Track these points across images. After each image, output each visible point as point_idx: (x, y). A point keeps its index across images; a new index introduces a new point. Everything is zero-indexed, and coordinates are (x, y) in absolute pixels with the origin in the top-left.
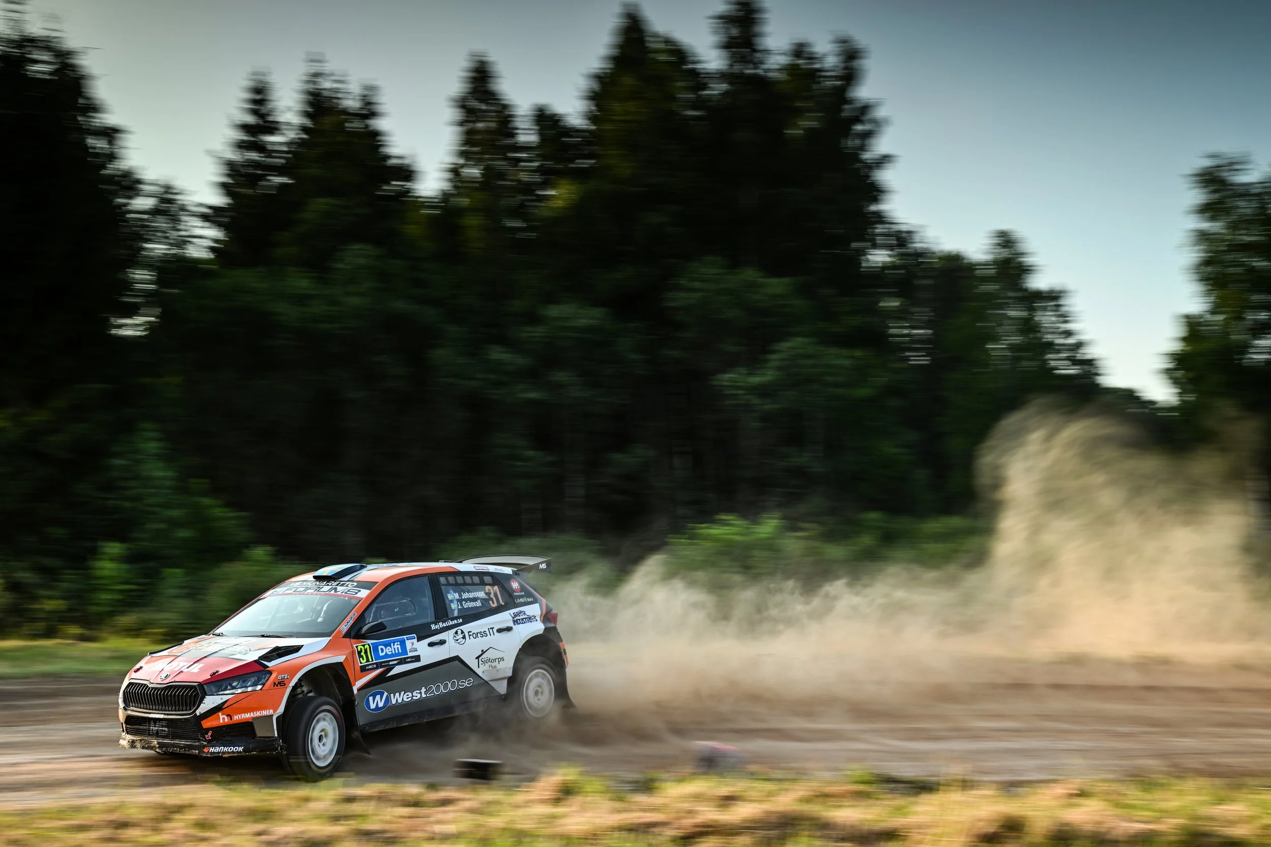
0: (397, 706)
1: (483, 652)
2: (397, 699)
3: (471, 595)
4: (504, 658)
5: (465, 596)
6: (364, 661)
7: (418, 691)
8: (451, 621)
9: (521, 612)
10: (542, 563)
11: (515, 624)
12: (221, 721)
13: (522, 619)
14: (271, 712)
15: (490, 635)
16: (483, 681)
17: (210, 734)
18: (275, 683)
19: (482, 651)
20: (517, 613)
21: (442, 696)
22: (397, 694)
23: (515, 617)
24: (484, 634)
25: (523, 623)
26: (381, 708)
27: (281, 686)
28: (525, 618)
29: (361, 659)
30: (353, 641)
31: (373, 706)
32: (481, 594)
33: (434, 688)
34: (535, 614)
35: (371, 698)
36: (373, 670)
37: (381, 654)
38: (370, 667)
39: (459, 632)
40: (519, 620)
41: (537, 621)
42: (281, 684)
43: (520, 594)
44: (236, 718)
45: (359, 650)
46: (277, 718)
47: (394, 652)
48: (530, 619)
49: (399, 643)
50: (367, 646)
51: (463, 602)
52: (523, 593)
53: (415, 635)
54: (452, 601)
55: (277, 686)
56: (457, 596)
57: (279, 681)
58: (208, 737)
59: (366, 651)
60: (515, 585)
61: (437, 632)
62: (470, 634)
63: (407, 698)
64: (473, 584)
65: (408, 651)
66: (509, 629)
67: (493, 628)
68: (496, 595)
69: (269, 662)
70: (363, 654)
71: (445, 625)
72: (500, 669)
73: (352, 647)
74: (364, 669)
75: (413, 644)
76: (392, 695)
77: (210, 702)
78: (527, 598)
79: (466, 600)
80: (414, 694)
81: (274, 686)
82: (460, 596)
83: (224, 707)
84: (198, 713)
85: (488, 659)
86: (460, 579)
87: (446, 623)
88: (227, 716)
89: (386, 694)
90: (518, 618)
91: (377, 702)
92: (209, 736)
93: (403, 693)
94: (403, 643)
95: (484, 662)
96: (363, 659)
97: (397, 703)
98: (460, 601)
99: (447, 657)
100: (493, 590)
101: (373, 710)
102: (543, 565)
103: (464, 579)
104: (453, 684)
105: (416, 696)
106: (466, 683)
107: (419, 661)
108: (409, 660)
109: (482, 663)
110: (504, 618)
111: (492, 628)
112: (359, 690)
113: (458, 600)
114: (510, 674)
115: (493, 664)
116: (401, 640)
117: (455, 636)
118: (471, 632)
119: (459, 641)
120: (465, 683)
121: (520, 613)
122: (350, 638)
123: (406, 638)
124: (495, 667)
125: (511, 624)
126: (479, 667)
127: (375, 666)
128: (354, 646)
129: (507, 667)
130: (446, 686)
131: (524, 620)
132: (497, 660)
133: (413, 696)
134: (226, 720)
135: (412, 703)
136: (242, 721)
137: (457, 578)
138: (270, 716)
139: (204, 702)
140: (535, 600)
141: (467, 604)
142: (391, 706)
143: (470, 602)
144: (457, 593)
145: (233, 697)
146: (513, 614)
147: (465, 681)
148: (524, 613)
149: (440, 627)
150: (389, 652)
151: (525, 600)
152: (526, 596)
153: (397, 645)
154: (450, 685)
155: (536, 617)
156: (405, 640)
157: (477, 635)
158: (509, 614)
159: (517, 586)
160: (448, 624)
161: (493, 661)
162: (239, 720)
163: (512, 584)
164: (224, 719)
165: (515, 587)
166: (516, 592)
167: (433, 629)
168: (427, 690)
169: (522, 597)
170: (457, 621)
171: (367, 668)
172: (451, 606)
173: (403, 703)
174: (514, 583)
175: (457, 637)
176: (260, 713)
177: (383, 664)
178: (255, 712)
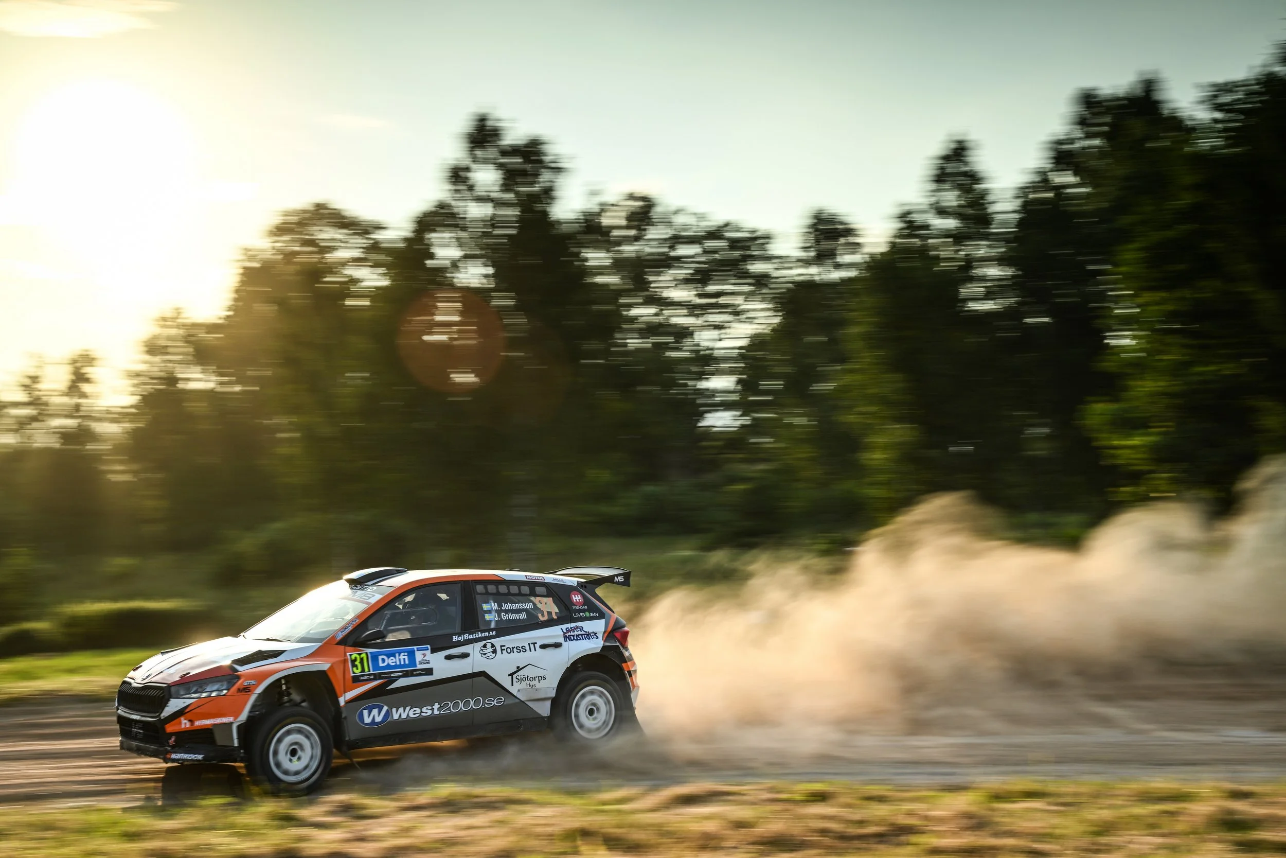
1: (519, 669)
2: (400, 715)
3: (515, 606)
4: (546, 677)
5: (506, 606)
6: (358, 671)
7: (430, 708)
8: (482, 633)
9: (577, 627)
10: (617, 575)
11: (566, 641)
12: (183, 726)
13: (577, 636)
14: (231, 719)
15: (531, 651)
16: (517, 701)
17: (173, 739)
18: (241, 689)
19: (518, 667)
20: (571, 628)
21: (461, 714)
22: (401, 710)
23: (567, 633)
24: (521, 649)
25: (577, 640)
26: (378, 723)
27: (246, 693)
28: (582, 635)
29: (355, 668)
30: (348, 648)
31: (367, 720)
32: (527, 606)
33: (451, 705)
34: (595, 631)
35: (366, 712)
36: (368, 682)
37: (381, 665)
38: (365, 678)
39: (489, 646)
40: (573, 636)
41: (597, 638)
42: (247, 690)
43: (580, 608)
44: (198, 723)
45: (354, 658)
46: (239, 727)
48: (588, 636)
50: (364, 655)
51: (503, 614)
52: (586, 607)
53: (429, 646)
54: (489, 612)
55: (243, 691)
56: (495, 606)
57: (246, 687)
58: (172, 743)
59: (362, 660)
60: (577, 599)
61: (460, 644)
62: (503, 648)
63: (414, 714)
64: (520, 594)
65: (418, 663)
66: (557, 645)
67: (536, 643)
70: (357, 663)
71: (471, 637)
72: (540, 689)
73: (345, 655)
74: (357, 680)
75: (425, 655)
76: (394, 710)
77: (174, 705)
79: (506, 612)
80: (424, 709)
81: (239, 692)
82: (500, 606)
83: (187, 710)
84: (163, 716)
85: (526, 676)
86: (503, 589)
87: (474, 635)
88: (190, 721)
89: (385, 708)
90: (572, 633)
91: (373, 716)
92: (172, 741)
93: (408, 708)
94: (411, 654)
95: (520, 680)
96: (357, 669)
97: (400, 720)
98: (499, 612)
99: (470, 671)
101: (367, 724)
102: (619, 578)
103: (508, 589)
104: (476, 703)
105: (426, 713)
106: (495, 701)
107: (432, 674)
108: (418, 672)
109: (517, 680)
110: (555, 633)
111: (534, 644)
112: (347, 702)
113: (496, 611)
114: (553, 694)
115: (532, 683)
116: (410, 650)
117: (482, 650)
118: (504, 646)
119: (486, 655)
120: (493, 701)
122: (345, 645)
123: (417, 648)
124: (535, 685)
125: (561, 640)
126: (512, 685)
127: (372, 677)
128: (348, 654)
129: (550, 686)
130: (467, 704)
131: (580, 636)
132: (537, 679)
133: (422, 712)
134: (188, 726)
135: (421, 720)
136: (203, 728)
137: (500, 587)
138: (230, 724)
139: (168, 705)
140: (602, 616)
141: (507, 615)
142: (392, 721)
143: (511, 614)
144: (496, 604)
145: (196, 702)
146: (566, 629)
147: (493, 700)
148: (582, 629)
149: (465, 639)
150: (393, 662)
151: (587, 614)
152: (589, 611)
153: (404, 655)
154: (472, 703)
155: (596, 633)
156: (414, 651)
157: (512, 650)
158: (562, 629)
159: (579, 600)
160: (475, 636)
161: (531, 679)
162: (199, 726)
163: (573, 596)
164: (185, 723)
165: (576, 600)
166: (576, 606)
167: (454, 640)
168: (440, 706)
169: (584, 611)
170: (489, 634)
171: (362, 678)
172: (486, 617)
173: (408, 718)
174: (576, 596)
175: (486, 651)
176: (220, 720)
177: (382, 676)
178: (216, 719)
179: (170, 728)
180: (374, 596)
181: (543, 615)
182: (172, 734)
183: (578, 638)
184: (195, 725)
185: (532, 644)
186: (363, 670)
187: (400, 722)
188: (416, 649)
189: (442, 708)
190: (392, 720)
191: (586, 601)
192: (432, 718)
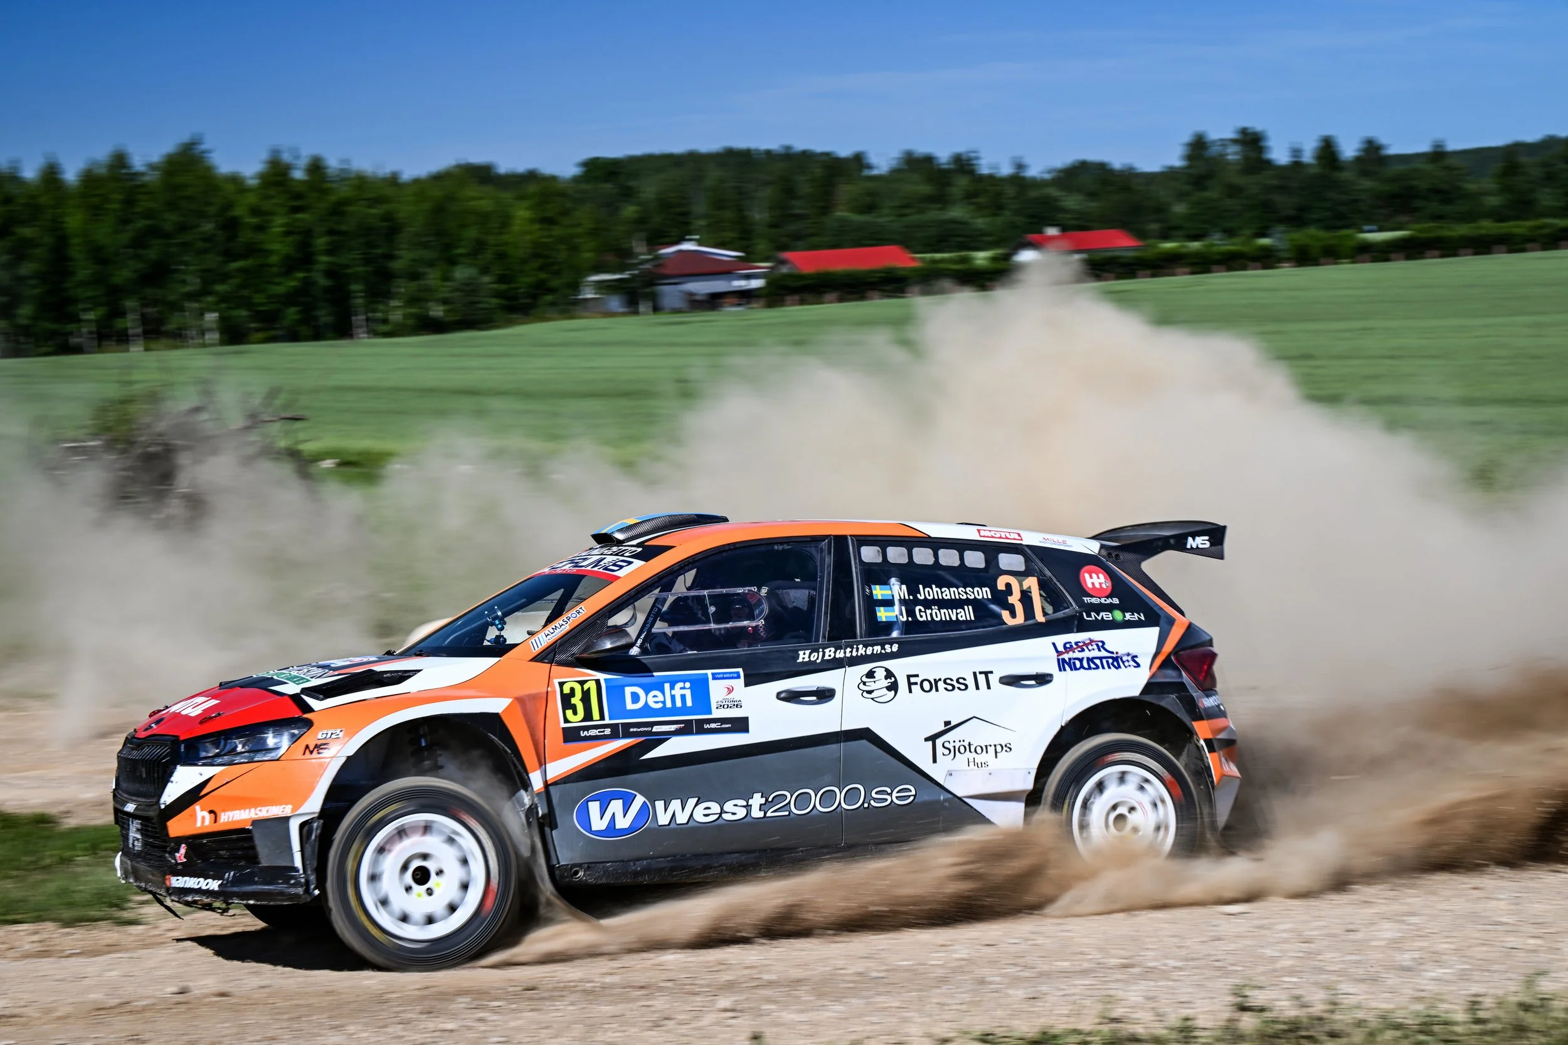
0: (674, 830)
1: (949, 727)
2: (674, 814)
3: (948, 594)
4: (1012, 746)
5: (924, 593)
6: (576, 719)
7: (743, 802)
8: (866, 646)
9: (1092, 641)
10: (1195, 534)
11: (1061, 668)
12: (199, 824)
13: (1091, 660)
14: (288, 810)
15: (977, 688)
16: (950, 796)
17: (183, 850)
18: (307, 747)
19: (947, 723)
20: (1077, 643)
21: (813, 819)
22: (676, 804)
23: (1067, 652)
24: (956, 684)
25: (1090, 668)
26: (623, 832)
27: (322, 753)
28: (1101, 659)
29: (569, 713)
30: (555, 668)
31: (598, 824)
33: (790, 798)
34: (1133, 652)
35: (594, 807)
36: (599, 742)
37: (630, 706)
38: (595, 732)
39: (880, 674)
40: (1081, 660)
41: (1138, 665)
42: (323, 748)
43: (1103, 600)
44: (224, 818)
45: (566, 690)
47: (669, 705)
48: (1116, 661)
49: (688, 685)
50: (592, 686)
51: (917, 608)
52: (1116, 601)
53: (740, 670)
54: (888, 603)
55: (311, 752)
56: (901, 592)
57: (319, 743)
58: (180, 857)
59: (586, 696)
60: (1097, 581)
61: (811, 667)
62: (913, 680)
63: (706, 815)
64: (963, 568)
65: (714, 705)
66: (1043, 679)
67: (991, 672)
68: (1026, 597)
69: (325, 699)
70: (576, 700)
71: (840, 654)
72: (999, 771)
73: (549, 683)
75: (730, 690)
76: (660, 805)
78: (1124, 611)
79: (927, 604)
80: (729, 806)
81: (304, 754)
82: (914, 591)
83: (205, 792)
84: (162, 801)
85: (966, 743)
86: (923, 555)
87: (848, 650)
88: (211, 812)
89: (640, 800)
90: (1077, 655)
91: (611, 816)
93: (692, 802)
94: (701, 690)
95: (954, 751)
96: (575, 713)
97: (673, 825)
98: (909, 605)
99: (836, 728)
100: (1021, 585)
101: (598, 833)
103: (936, 556)
104: (851, 796)
105: (734, 814)
106: (895, 794)
107: (746, 730)
108: (713, 726)
109: (947, 752)
110: (1037, 652)
111: (986, 674)
112: (550, 784)
113: (903, 602)
114: (1027, 785)
115: (980, 758)
116: (694, 678)
117: (864, 683)
118: (917, 676)
119: (873, 695)
120: (891, 794)
121: (1087, 645)
122: (551, 662)
123: (713, 674)
124: (984, 764)
125: (1051, 667)
126: (935, 761)
127: (608, 731)
128: (556, 682)
129: (1020, 768)
130: (828, 797)
131: (1098, 662)
132: (991, 750)
133: (722, 811)
134: (207, 822)
135: (719, 828)
136: (235, 827)
137: (915, 551)
138: (286, 819)
139: (172, 779)
140: (1152, 618)
141: (929, 612)
142: (654, 829)
143: (939, 610)
144: (904, 587)
145: (222, 772)
146: (1065, 645)
147: (889, 791)
148: (1101, 645)
149: (827, 657)
150: (655, 702)
151: (1118, 615)
152: (1123, 609)
153: (684, 688)
154: (840, 796)
155: (1136, 657)
156: (707, 679)
157: (934, 685)
158: (1054, 644)
159: (1100, 584)
160: (851, 652)
161: (979, 750)
162: (228, 823)
163: (1087, 576)
164: (203, 818)
165: (1093, 584)
166: (1092, 596)
167: (800, 660)
168: (767, 800)
169: (1110, 608)
170: (883, 648)
171: (583, 734)
172: (879, 614)
173: (690, 824)
174: (1094, 575)
175: (871, 686)
176: (267, 811)
177: (632, 730)
178: (259, 808)
179: (176, 827)
180: (630, 563)
181: (1013, 615)
182: (179, 841)
183: (1093, 666)
184: (222, 821)
185: (980, 673)
186: (588, 716)
187: (673, 831)
188: (710, 677)
189: (772, 804)
190: (654, 825)
191: (1119, 587)
192: (746, 825)
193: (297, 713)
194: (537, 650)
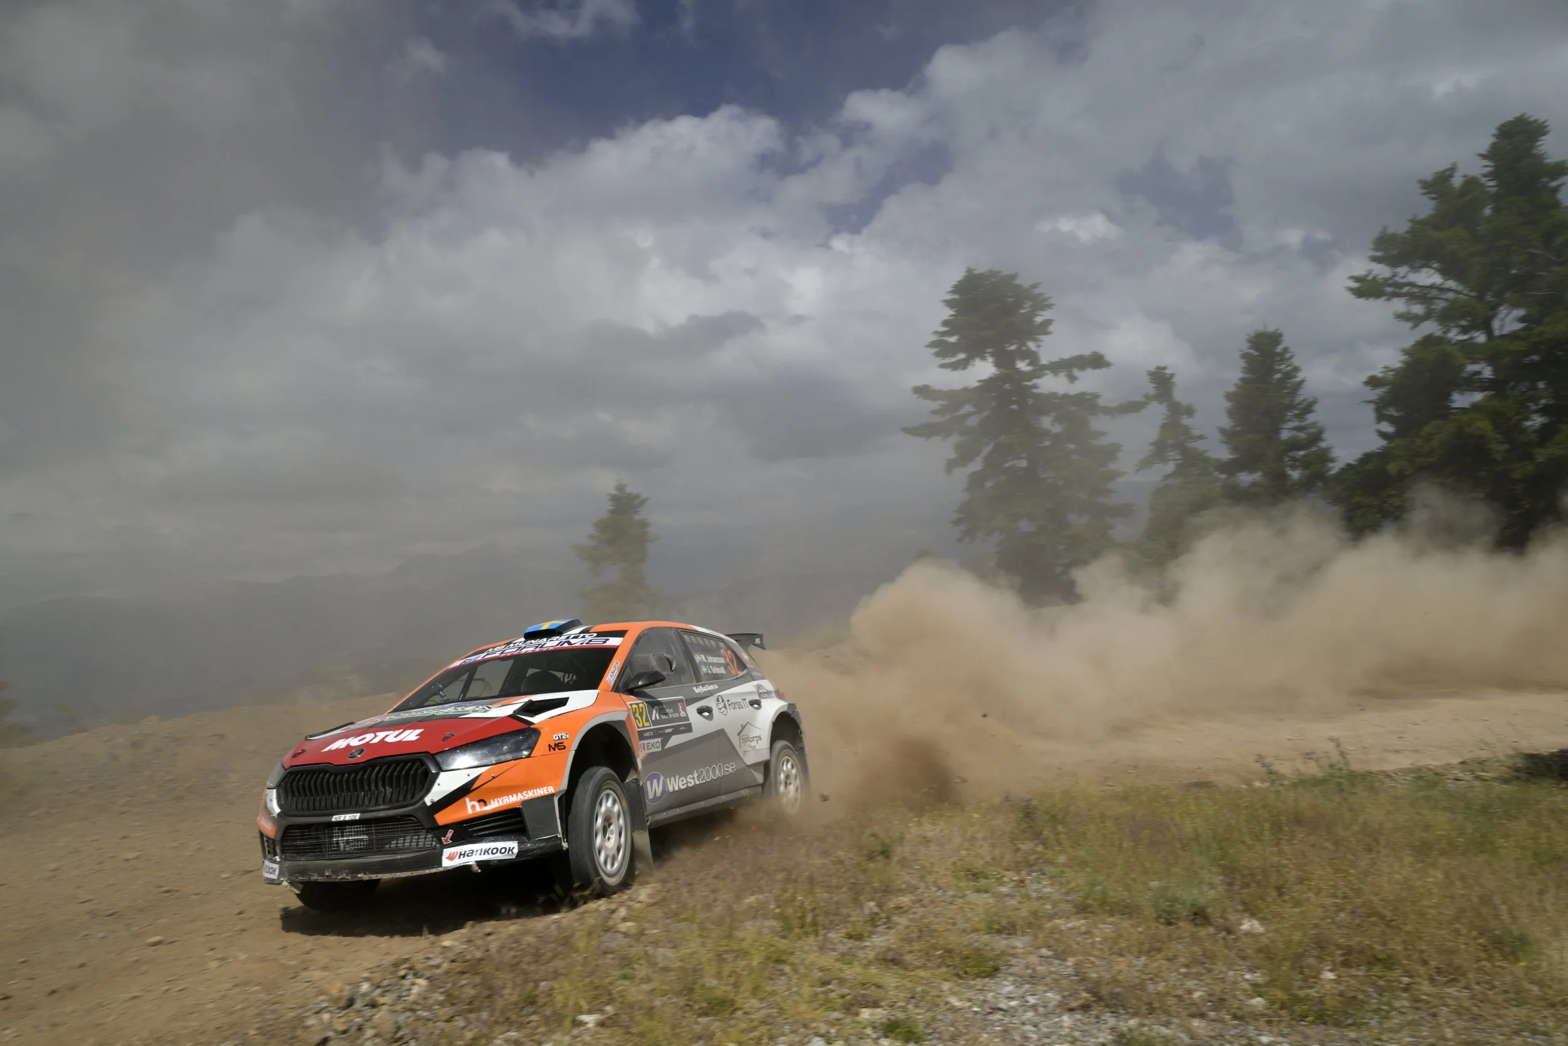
0: (672, 795)
1: (743, 727)
2: (673, 785)
4: (761, 737)
5: (710, 659)
6: (641, 726)
7: (692, 776)
8: (708, 685)
9: (760, 685)
11: (761, 698)
12: (470, 811)
13: (765, 694)
14: (551, 790)
15: (744, 707)
16: (745, 766)
17: (452, 831)
18: (550, 746)
19: (741, 726)
20: (758, 685)
22: (673, 779)
23: (758, 690)
24: (739, 705)
25: (766, 698)
26: (659, 798)
27: (559, 749)
29: (637, 721)
30: (623, 697)
31: (651, 794)
32: (722, 660)
33: (705, 772)
34: (770, 689)
35: (649, 783)
38: (647, 734)
39: (720, 700)
40: (763, 694)
42: (558, 746)
44: (495, 804)
45: (634, 709)
46: (560, 800)
48: (769, 694)
49: (670, 705)
50: (641, 705)
51: (711, 667)
54: (703, 664)
55: (554, 749)
56: (703, 658)
57: (557, 742)
58: (446, 841)
60: (744, 656)
62: (730, 703)
63: (682, 784)
64: (712, 648)
66: (757, 703)
69: (532, 717)
70: (637, 715)
73: (625, 704)
74: (641, 736)
76: (668, 779)
77: (448, 782)
79: (714, 664)
80: (689, 779)
81: (550, 751)
82: (706, 659)
84: (428, 800)
85: (747, 736)
87: (705, 687)
88: (479, 801)
89: (662, 778)
90: (760, 691)
91: (654, 789)
93: (677, 777)
96: (639, 722)
97: (673, 791)
98: (707, 664)
99: (715, 729)
101: (651, 800)
103: (703, 641)
104: (720, 769)
105: (690, 783)
107: (692, 731)
109: (743, 741)
110: (749, 690)
111: (745, 699)
112: (642, 765)
114: (768, 757)
115: (753, 744)
117: (718, 704)
119: (721, 710)
120: (729, 766)
122: (619, 692)
124: (754, 747)
126: (740, 747)
127: (651, 733)
128: (628, 703)
129: (764, 748)
130: (714, 771)
133: (687, 782)
134: (477, 809)
136: (504, 809)
137: (697, 638)
138: (552, 796)
139: (438, 781)
141: (715, 669)
142: (669, 795)
145: (487, 771)
149: (701, 691)
154: (717, 770)
157: (735, 705)
158: (754, 686)
161: (752, 740)
162: (497, 807)
164: (473, 807)
167: (694, 692)
168: (698, 774)
170: (714, 687)
171: (645, 735)
172: (702, 669)
173: (679, 792)
175: (721, 706)
176: (533, 793)
177: (659, 732)
178: (525, 792)
179: (442, 818)
180: (608, 640)
182: (446, 827)
184: (491, 807)
185: (742, 699)
186: (644, 724)
189: (700, 776)
193: (522, 726)
194: (612, 683)
